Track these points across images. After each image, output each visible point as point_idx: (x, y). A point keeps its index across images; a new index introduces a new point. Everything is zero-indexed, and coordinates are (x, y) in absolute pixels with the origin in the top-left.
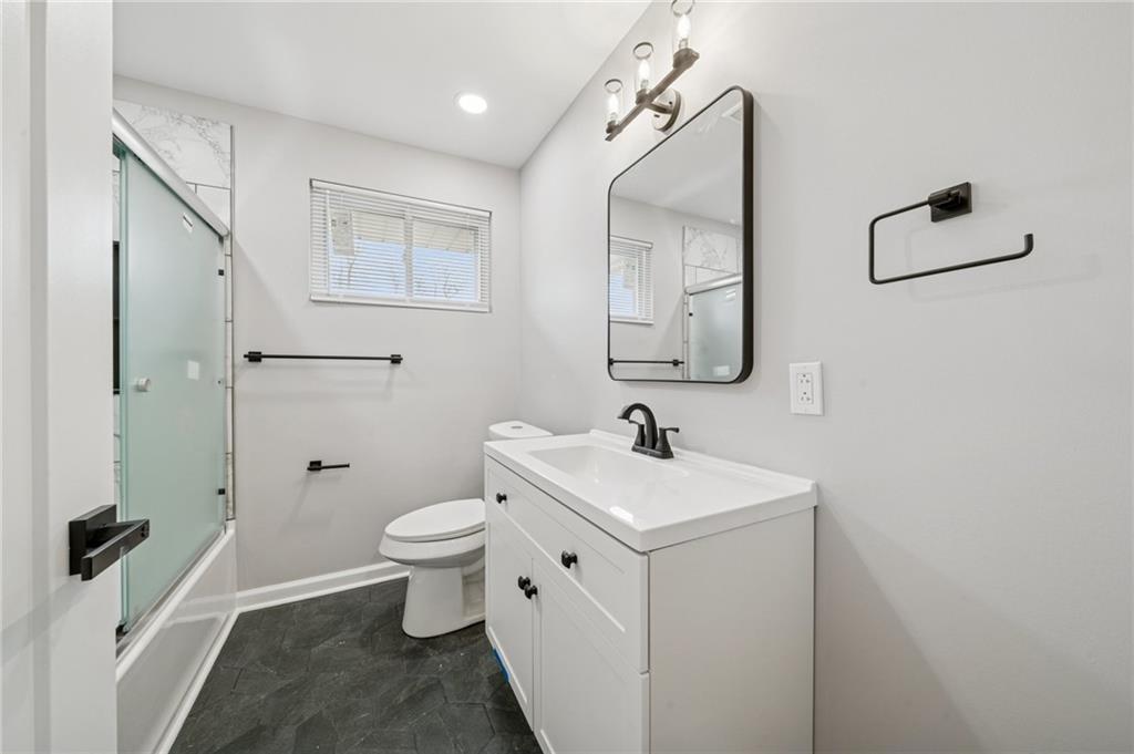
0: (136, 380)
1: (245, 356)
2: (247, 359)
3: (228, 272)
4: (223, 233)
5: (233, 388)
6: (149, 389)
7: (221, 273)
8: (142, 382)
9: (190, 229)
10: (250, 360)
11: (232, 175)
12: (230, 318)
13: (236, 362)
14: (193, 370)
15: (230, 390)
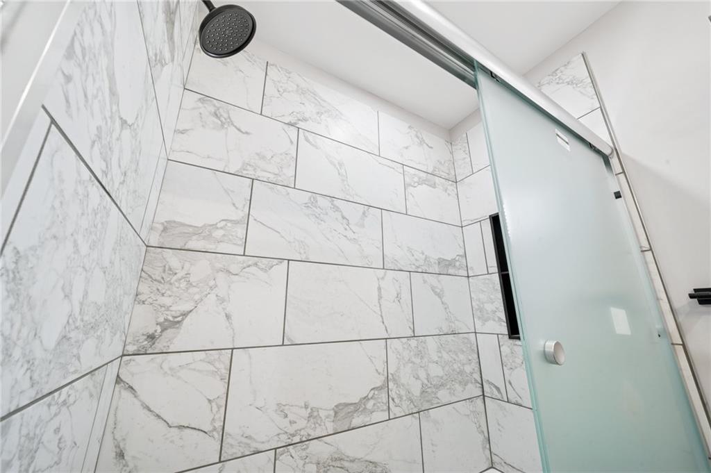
0: (542, 343)
1: (691, 296)
2: (696, 300)
3: (626, 192)
4: (607, 151)
5: (684, 345)
6: (562, 359)
7: (618, 195)
8: (550, 346)
9: (568, 147)
10: (701, 302)
11: (598, 94)
12: (645, 245)
13: (676, 305)
14: (620, 321)
15: (680, 349)
